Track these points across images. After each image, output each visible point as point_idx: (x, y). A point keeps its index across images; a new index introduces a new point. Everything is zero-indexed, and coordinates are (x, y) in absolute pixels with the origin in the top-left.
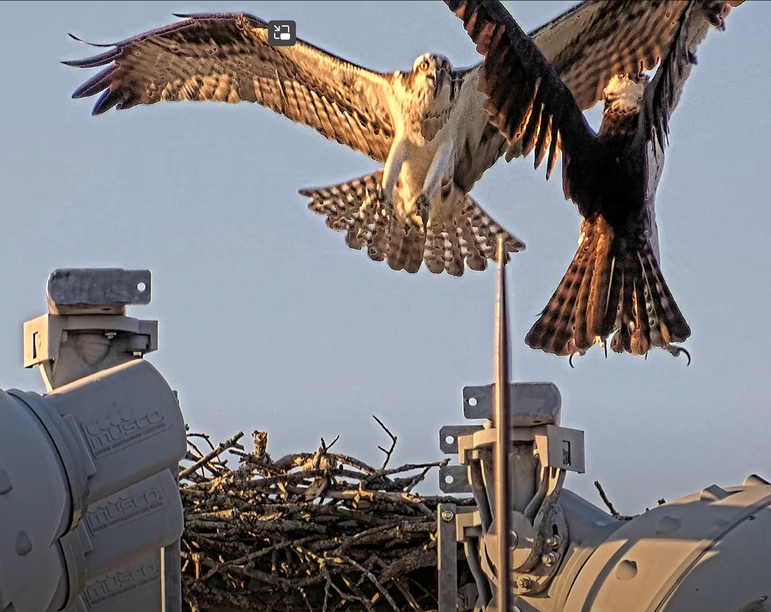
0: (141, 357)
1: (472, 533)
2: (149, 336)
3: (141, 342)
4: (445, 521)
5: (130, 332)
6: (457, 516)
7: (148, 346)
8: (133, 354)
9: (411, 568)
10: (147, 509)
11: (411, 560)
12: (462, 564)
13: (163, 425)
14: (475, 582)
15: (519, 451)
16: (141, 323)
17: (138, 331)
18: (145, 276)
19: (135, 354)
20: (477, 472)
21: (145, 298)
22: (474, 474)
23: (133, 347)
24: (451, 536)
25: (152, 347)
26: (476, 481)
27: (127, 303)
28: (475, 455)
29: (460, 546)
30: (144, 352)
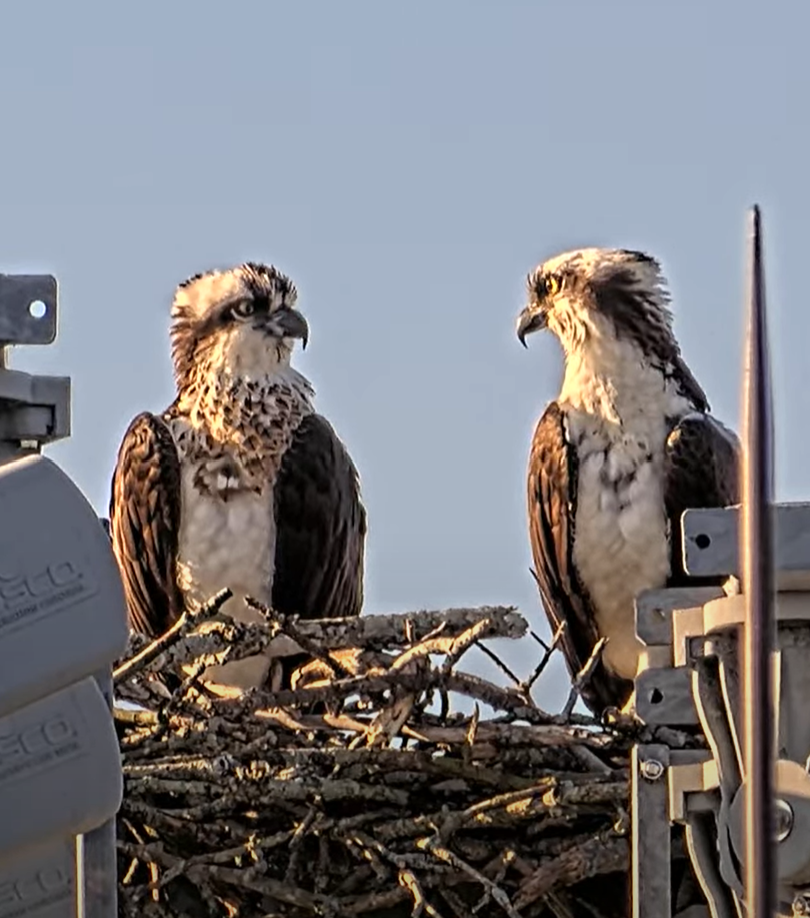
0: (37, 451)
1: (701, 805)
2: (52, 408)
3: (37, 421)
4: (646, 779)
5: (14, 401)
6: (670, 769)
7: (51, 429)
8: (19, 445)
9: (578, 877)
10: (48, 756)
11: (578, 860)
12: (681, 867)
13: (81, 589)
14: (705, 902)
15: (796, 640)
16: (37, 383)
17: (30, 399)
18: (45, 288)
19: (25, 443)
20: (710, 684)
21: (43, 331)
22: (706, 685)
23: (21, 431)
24: (658, 810)
25: (58, 430)
26: (709, 698)
27: (8, 342)
28: (708, 649)
29: (678, 831)
30: (42, 441)
